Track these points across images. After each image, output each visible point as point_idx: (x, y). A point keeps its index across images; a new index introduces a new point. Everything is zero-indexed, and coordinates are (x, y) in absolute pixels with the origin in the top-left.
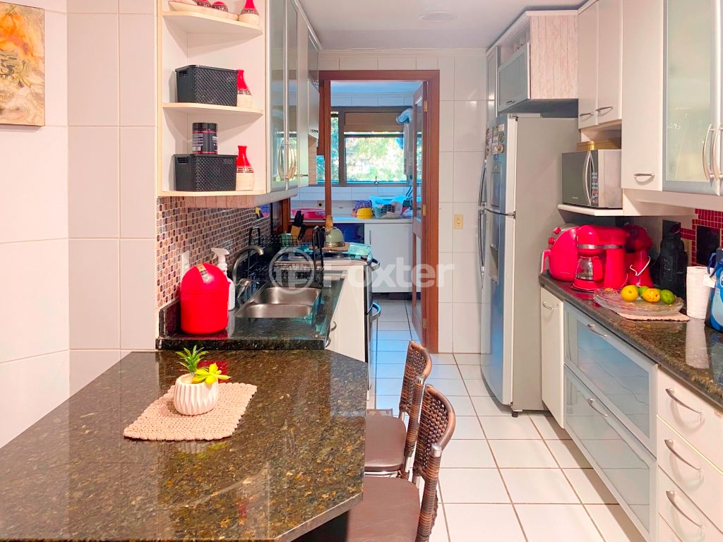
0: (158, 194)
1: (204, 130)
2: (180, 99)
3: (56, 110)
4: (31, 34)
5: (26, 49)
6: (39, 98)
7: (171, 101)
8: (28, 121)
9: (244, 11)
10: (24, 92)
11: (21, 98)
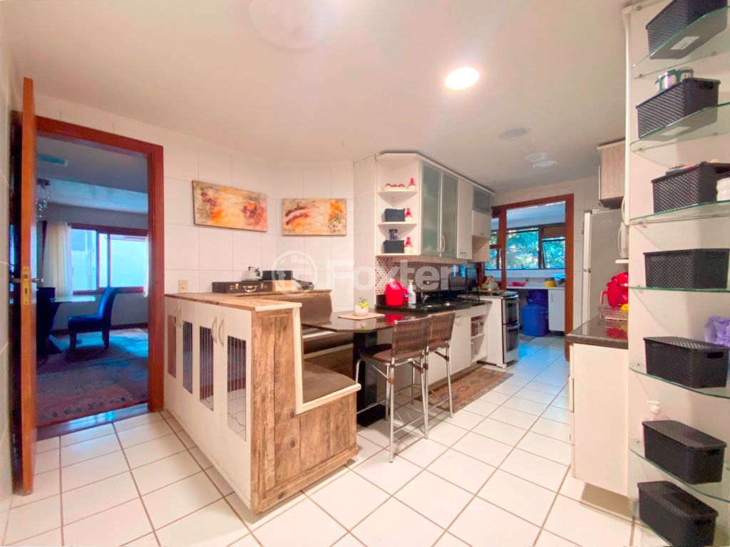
0: (375, 255)
1: (392, 231)
2: (386, 220)
3: (350, 230)
4: (342, 207)
5: (341, 212)
6: (345, 226)
7: (383, 221)
8: (341, 234)
9: (410, 185)
10: (340, 225)
11: (340, 227)
